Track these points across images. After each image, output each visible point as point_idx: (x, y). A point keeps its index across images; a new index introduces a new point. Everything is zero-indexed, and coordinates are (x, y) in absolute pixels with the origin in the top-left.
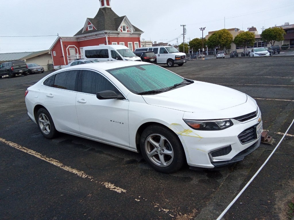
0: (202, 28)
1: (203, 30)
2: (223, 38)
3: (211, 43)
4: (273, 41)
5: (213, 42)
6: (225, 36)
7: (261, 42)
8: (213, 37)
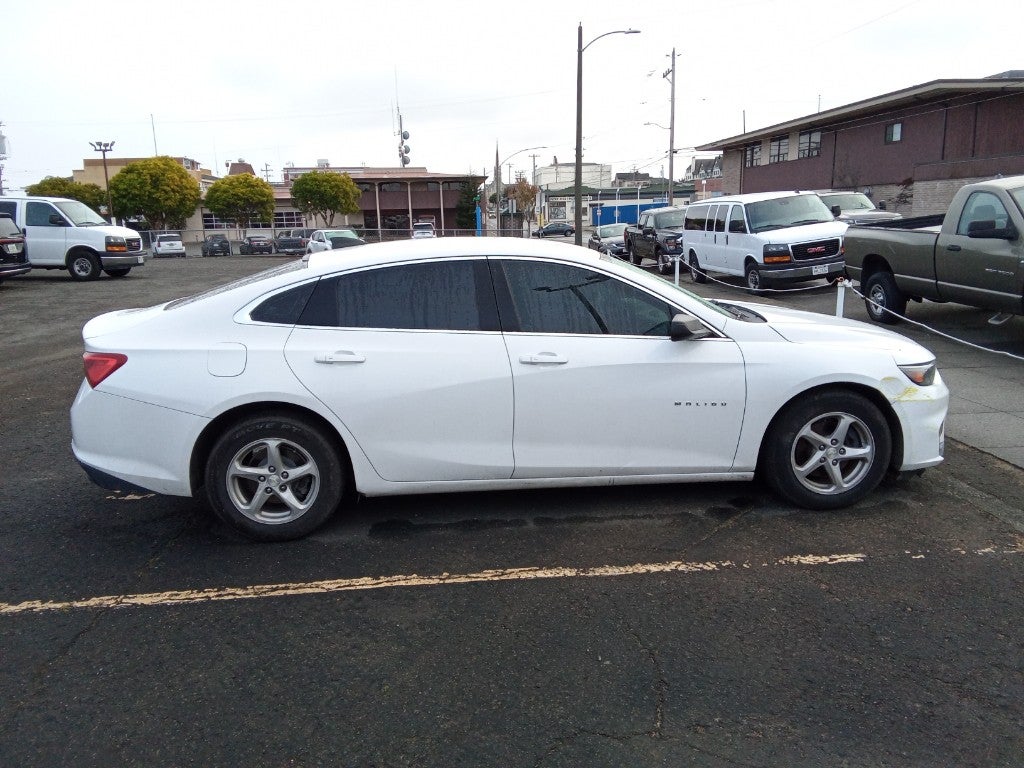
0: (100, 144)
1: (106, 150)
2: (168, 189)
3: (125, 201)
4: (329, 212)
5: (133, 199)
6: (173, 180)
7: (295, 211)
8: (130, 180)
